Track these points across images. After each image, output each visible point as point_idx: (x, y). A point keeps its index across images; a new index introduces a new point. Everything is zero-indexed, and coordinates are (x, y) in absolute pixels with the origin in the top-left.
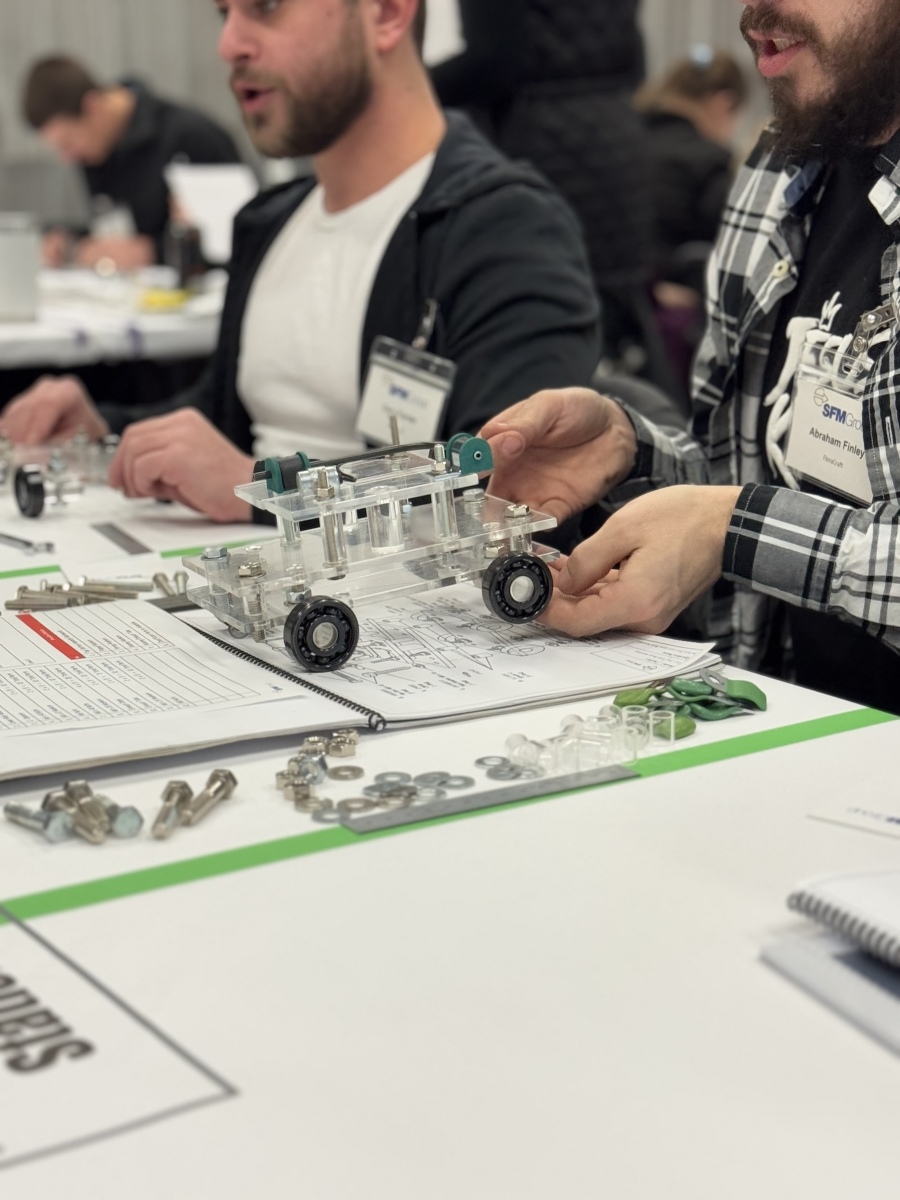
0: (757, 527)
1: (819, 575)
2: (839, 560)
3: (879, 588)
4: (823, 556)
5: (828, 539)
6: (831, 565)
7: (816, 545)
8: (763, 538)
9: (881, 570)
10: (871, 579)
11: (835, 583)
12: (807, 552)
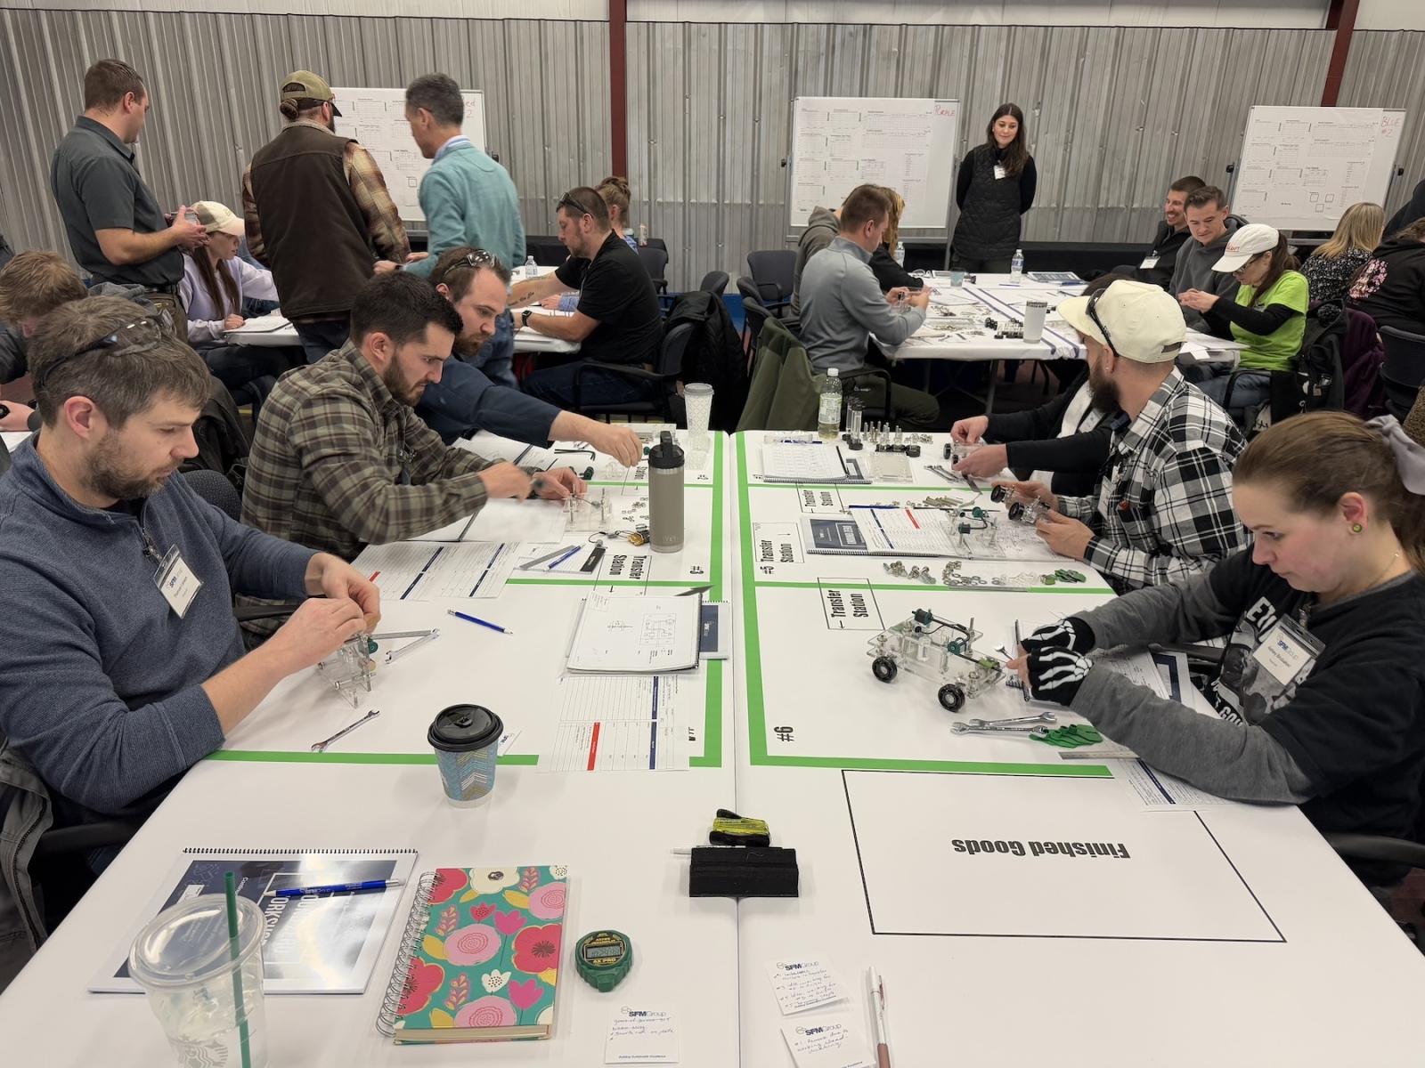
0: (1096, 545)
1: (1111, 561)
2: (1117, 557)
3: (1128, 568)
4: (1113, 556)
5: (1115, 552)
6: (1115, 559)
7: (1112, 553)
8: (1097, 549)
9: (1129, 563)
10: (1126, 564)
11: (1115, 564)
12: (1109, 554)
